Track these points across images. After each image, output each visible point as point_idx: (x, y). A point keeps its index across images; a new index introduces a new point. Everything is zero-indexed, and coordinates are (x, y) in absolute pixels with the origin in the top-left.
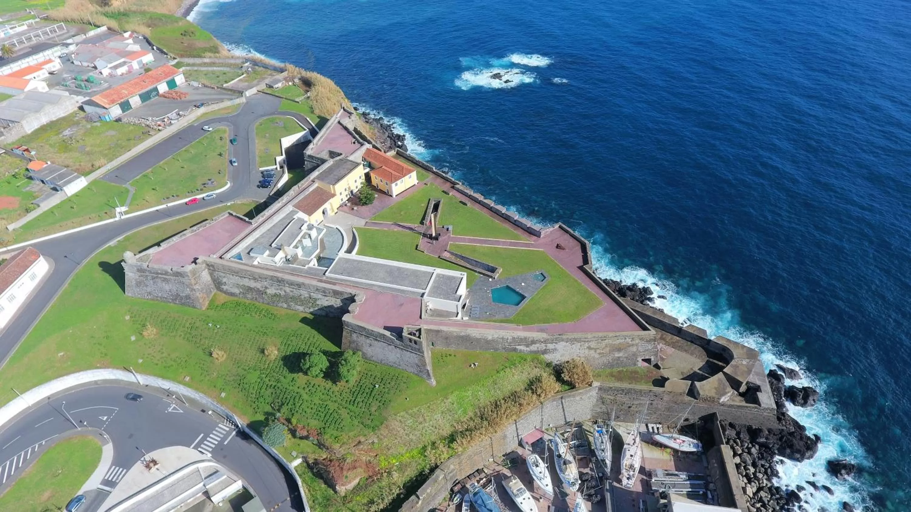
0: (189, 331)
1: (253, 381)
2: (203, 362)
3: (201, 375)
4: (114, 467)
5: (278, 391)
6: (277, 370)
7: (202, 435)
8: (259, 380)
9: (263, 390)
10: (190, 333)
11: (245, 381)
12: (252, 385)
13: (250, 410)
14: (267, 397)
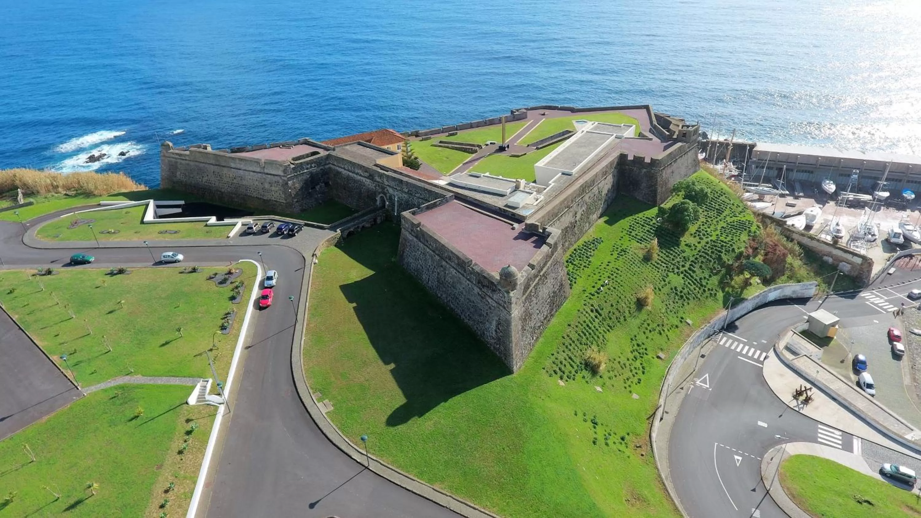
0: (601, 318)
1: (682, 281)
2: (646, 325)
3: (661, 334)
4: (819, 440)
5: (701, 260)
6: (672, 257)
7: (739, 357)
8: (682, 275)
9: (694, 275)
10: (604, 319)
11: (679, 289)
12: (687, 283)
13: (710, 302)
14: (702, 276)
